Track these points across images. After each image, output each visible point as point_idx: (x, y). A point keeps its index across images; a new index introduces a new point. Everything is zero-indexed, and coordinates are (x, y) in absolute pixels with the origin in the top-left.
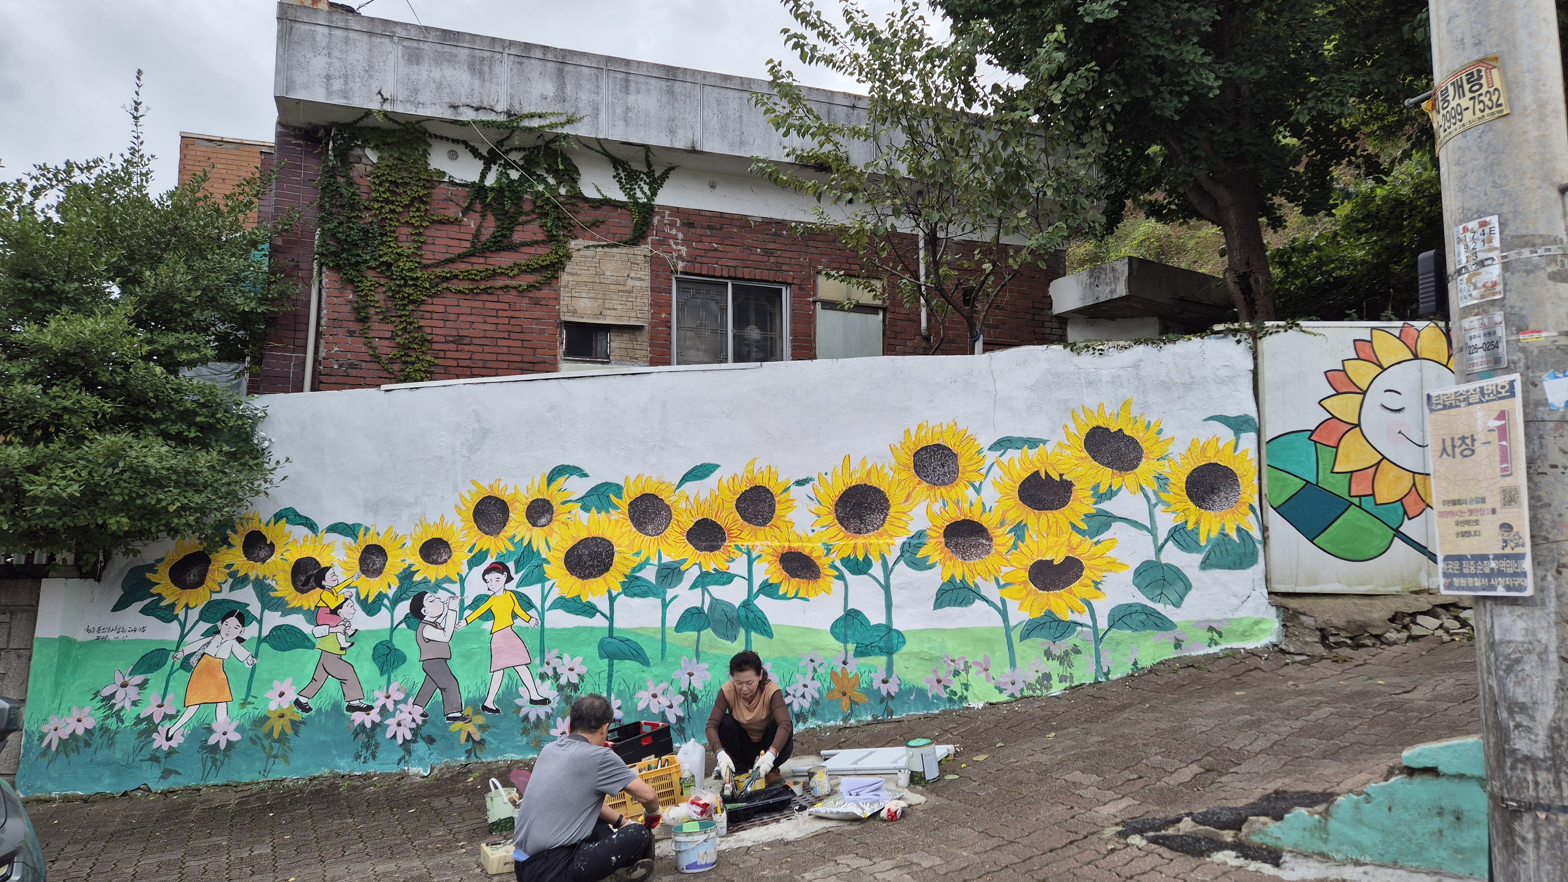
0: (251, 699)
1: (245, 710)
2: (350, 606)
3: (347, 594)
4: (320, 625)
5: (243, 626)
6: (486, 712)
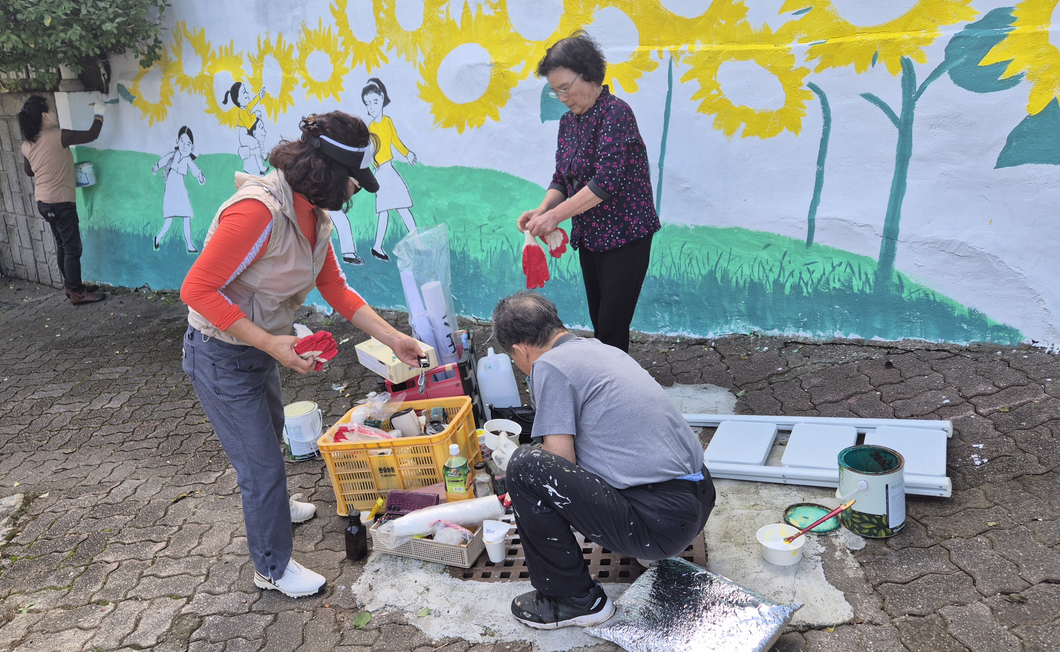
2: (261, 127)
3: (258, 114)
4: (243, 147)
5: (193, 143)
6: (376, 257)
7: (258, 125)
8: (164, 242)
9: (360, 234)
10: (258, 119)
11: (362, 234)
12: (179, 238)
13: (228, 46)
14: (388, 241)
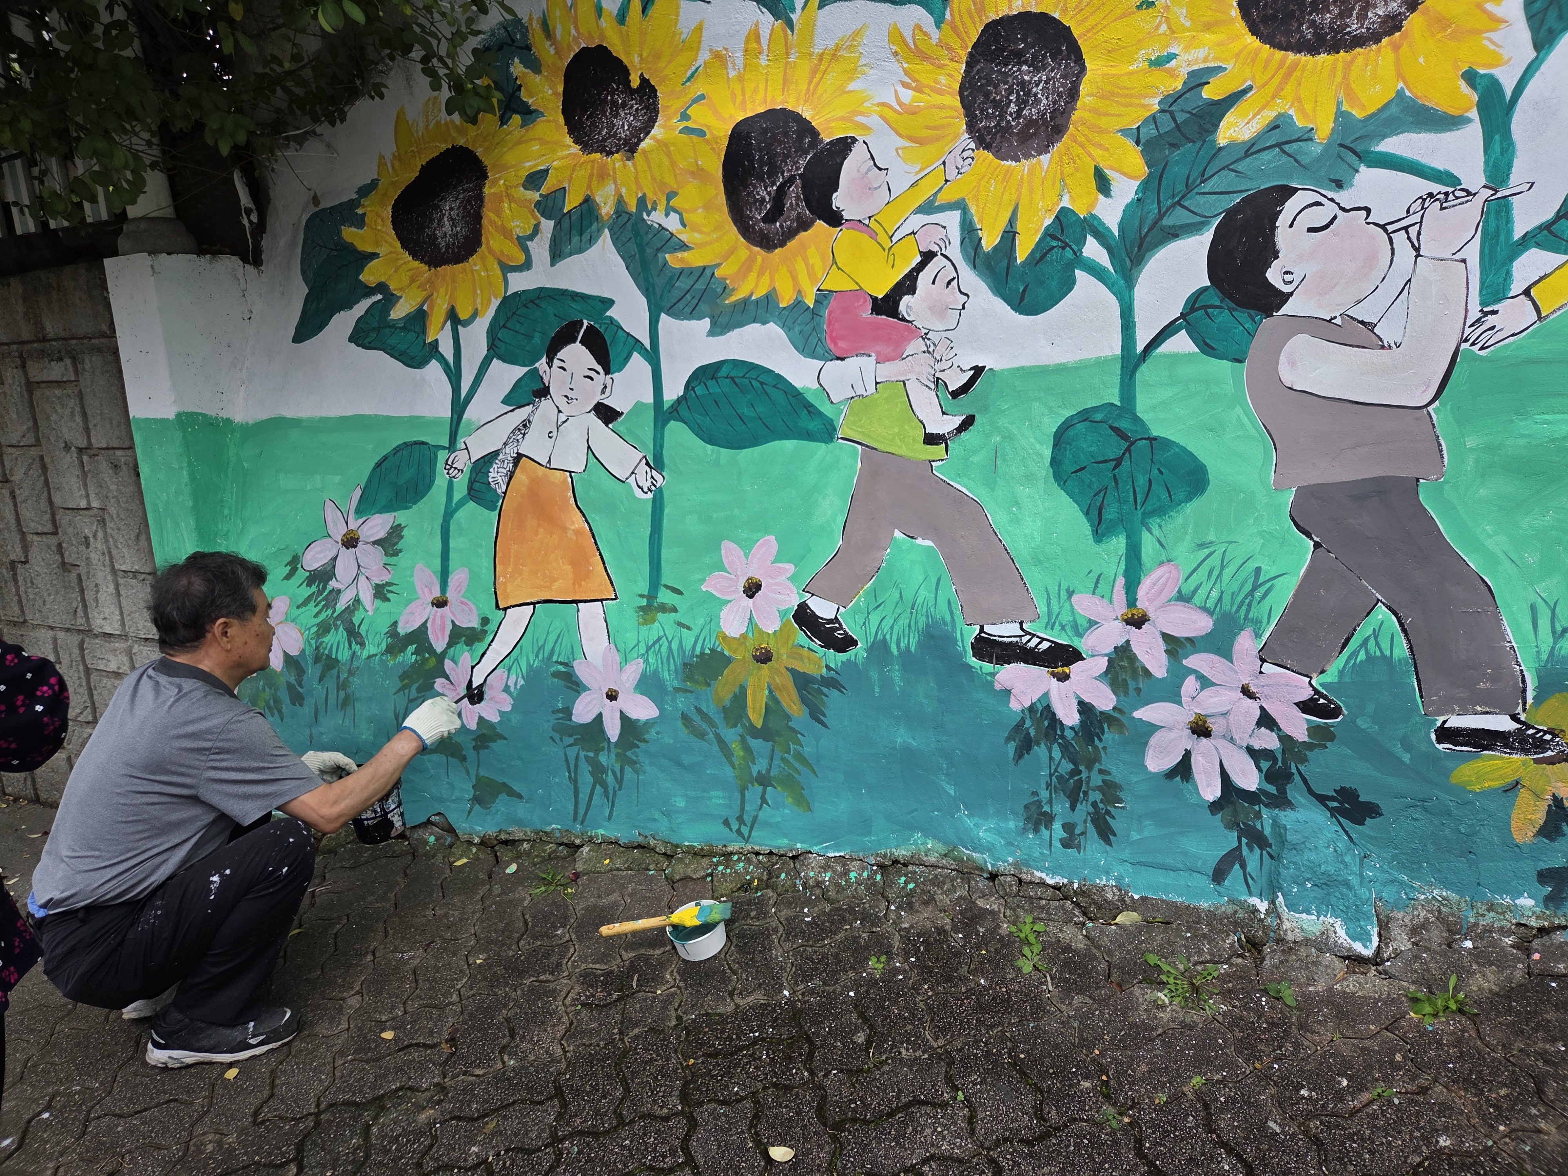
0: (665, 597)
1: (654, 631)
2: (943, 279)
3: (927, 238)
4: (843, 358)
5: (608, 371)
8: (505, 684)
9: (1560, 634)
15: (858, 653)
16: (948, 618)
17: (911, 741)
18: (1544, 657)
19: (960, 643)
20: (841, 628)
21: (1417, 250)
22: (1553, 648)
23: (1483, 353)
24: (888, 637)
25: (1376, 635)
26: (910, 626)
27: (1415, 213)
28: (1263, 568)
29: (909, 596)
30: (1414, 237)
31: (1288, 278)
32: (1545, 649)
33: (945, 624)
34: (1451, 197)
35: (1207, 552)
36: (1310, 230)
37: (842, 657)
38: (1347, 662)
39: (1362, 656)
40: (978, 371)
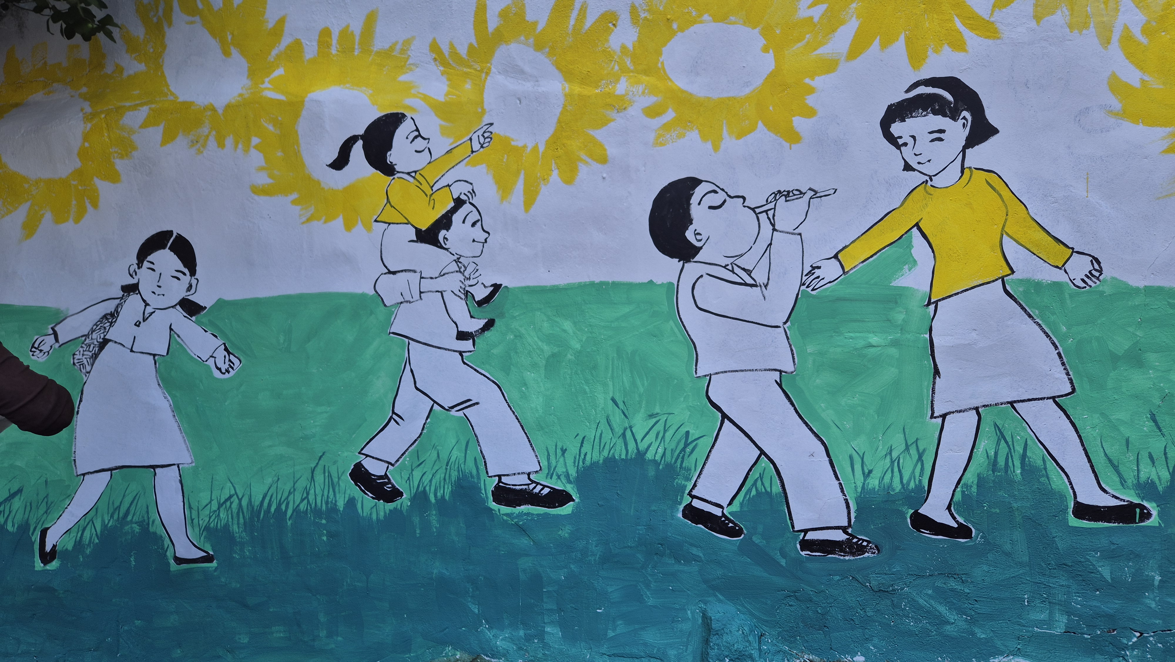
1: (226, 490)
2: (470, 220)
3: (459, 190)
4: (394, 273)
5: (193, 273)
6: (927, 534)
7: (457, 218)
8: (79, 545)
9: (867, 475)
10: (459, 203)
11: (877, 474)
12: (137, 529)
13: (356, 27)
14: (974, 489)
15: (404, 501)
16: (474, 472)
17: (445, 571)
18: (859, 490)
19: (483, 492)
20: (389, 482)
21: (773, 225)
22: (864, 484)
23: (814, 293)
24: (427, 488)
25: (761, 477)
26: (445, 479)
27: (771, 202)
28: (691, 432)
29: (444, 456)
30: (771, 217)
31: (699, 237)
32: (860, 484)
33: (472, 477)
34: (791, 194)
35: (654, 420)
36: (710, 208)
37: (390, 506)
38: (745, 497)
39: (754, 492)
40: (497, 287)
